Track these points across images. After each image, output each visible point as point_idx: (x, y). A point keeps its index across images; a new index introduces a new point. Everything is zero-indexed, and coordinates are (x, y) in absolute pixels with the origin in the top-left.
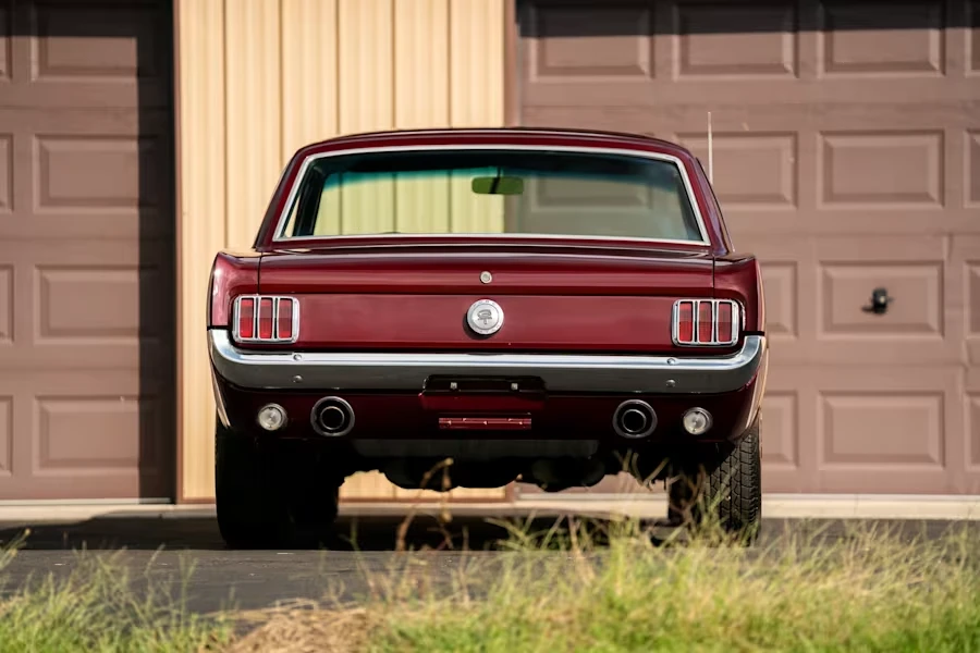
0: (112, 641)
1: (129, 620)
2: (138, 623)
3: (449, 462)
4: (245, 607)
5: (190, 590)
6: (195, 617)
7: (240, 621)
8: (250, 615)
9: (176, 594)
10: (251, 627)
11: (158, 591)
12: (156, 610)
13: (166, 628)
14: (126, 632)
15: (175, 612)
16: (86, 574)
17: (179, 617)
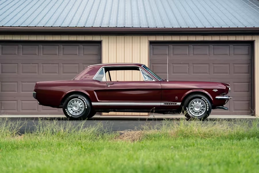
0: (101, 135)
1: (103, 132)
2: (105, 133)
3: (155, 108)
4: (121, 131)
5: (113, 128)
6: (113, 132)
7: (120, 133)
8: (122, 132)
9: (110, 128)
10: (122, 134)
11: (107, 127)
12: (107, 131)
13: (109, 133)
14: (103, 134)
15: (110, 131)
16: (97, 125)
17: (111, 132)
